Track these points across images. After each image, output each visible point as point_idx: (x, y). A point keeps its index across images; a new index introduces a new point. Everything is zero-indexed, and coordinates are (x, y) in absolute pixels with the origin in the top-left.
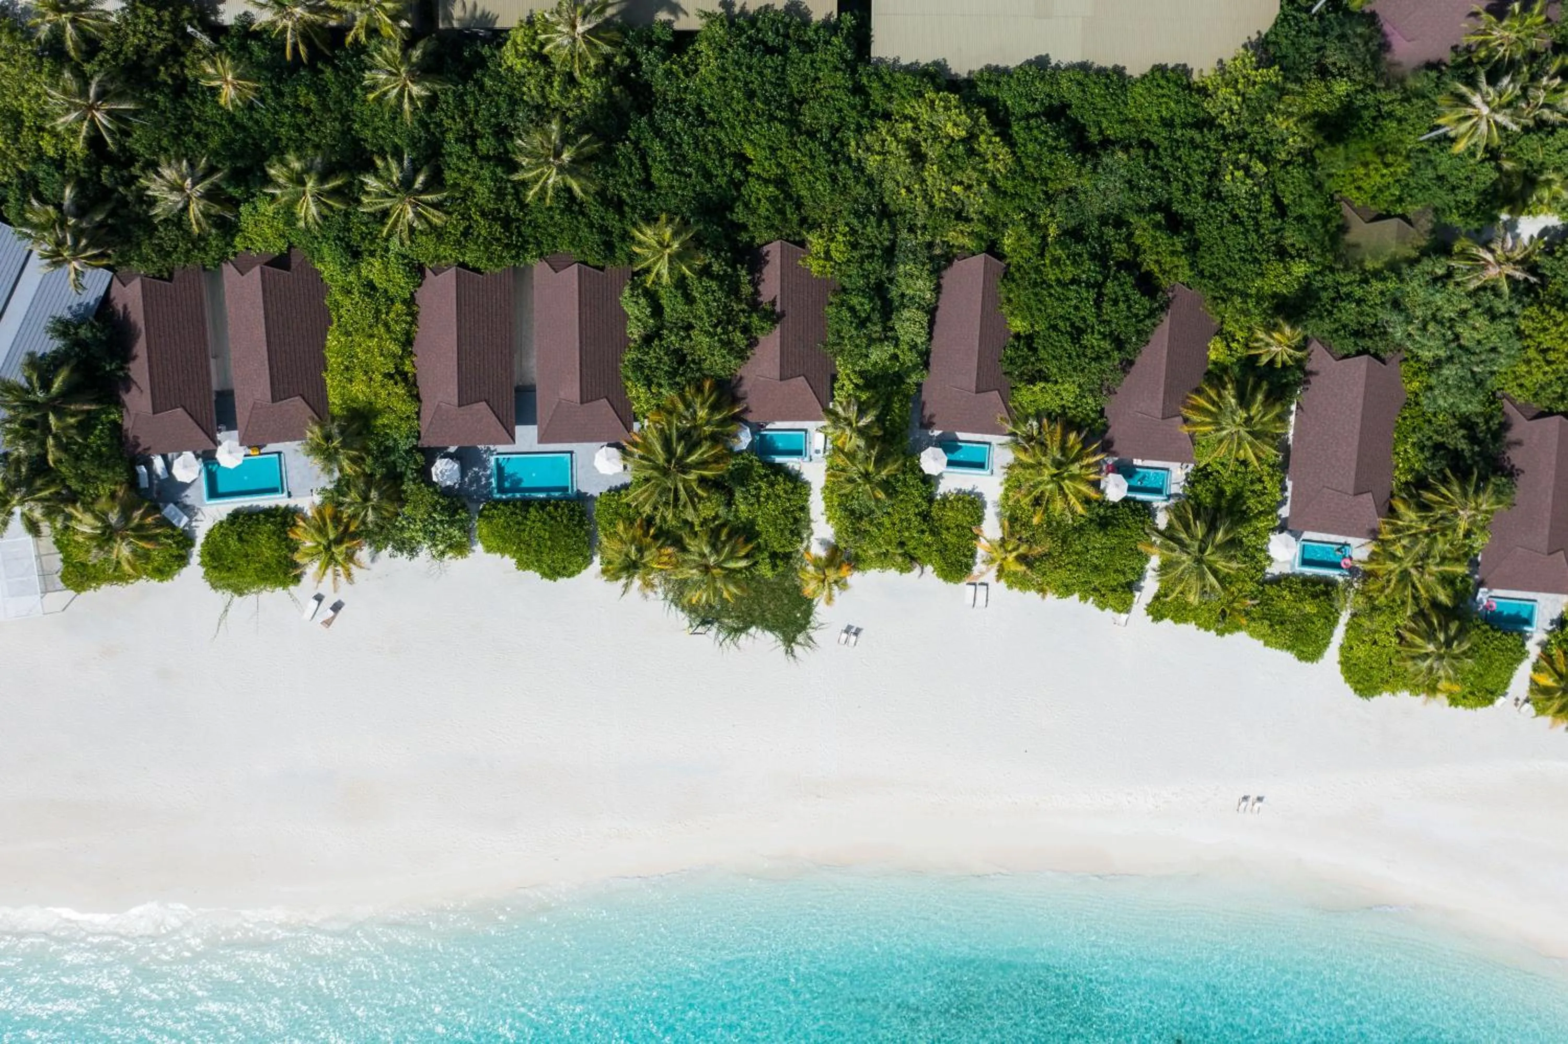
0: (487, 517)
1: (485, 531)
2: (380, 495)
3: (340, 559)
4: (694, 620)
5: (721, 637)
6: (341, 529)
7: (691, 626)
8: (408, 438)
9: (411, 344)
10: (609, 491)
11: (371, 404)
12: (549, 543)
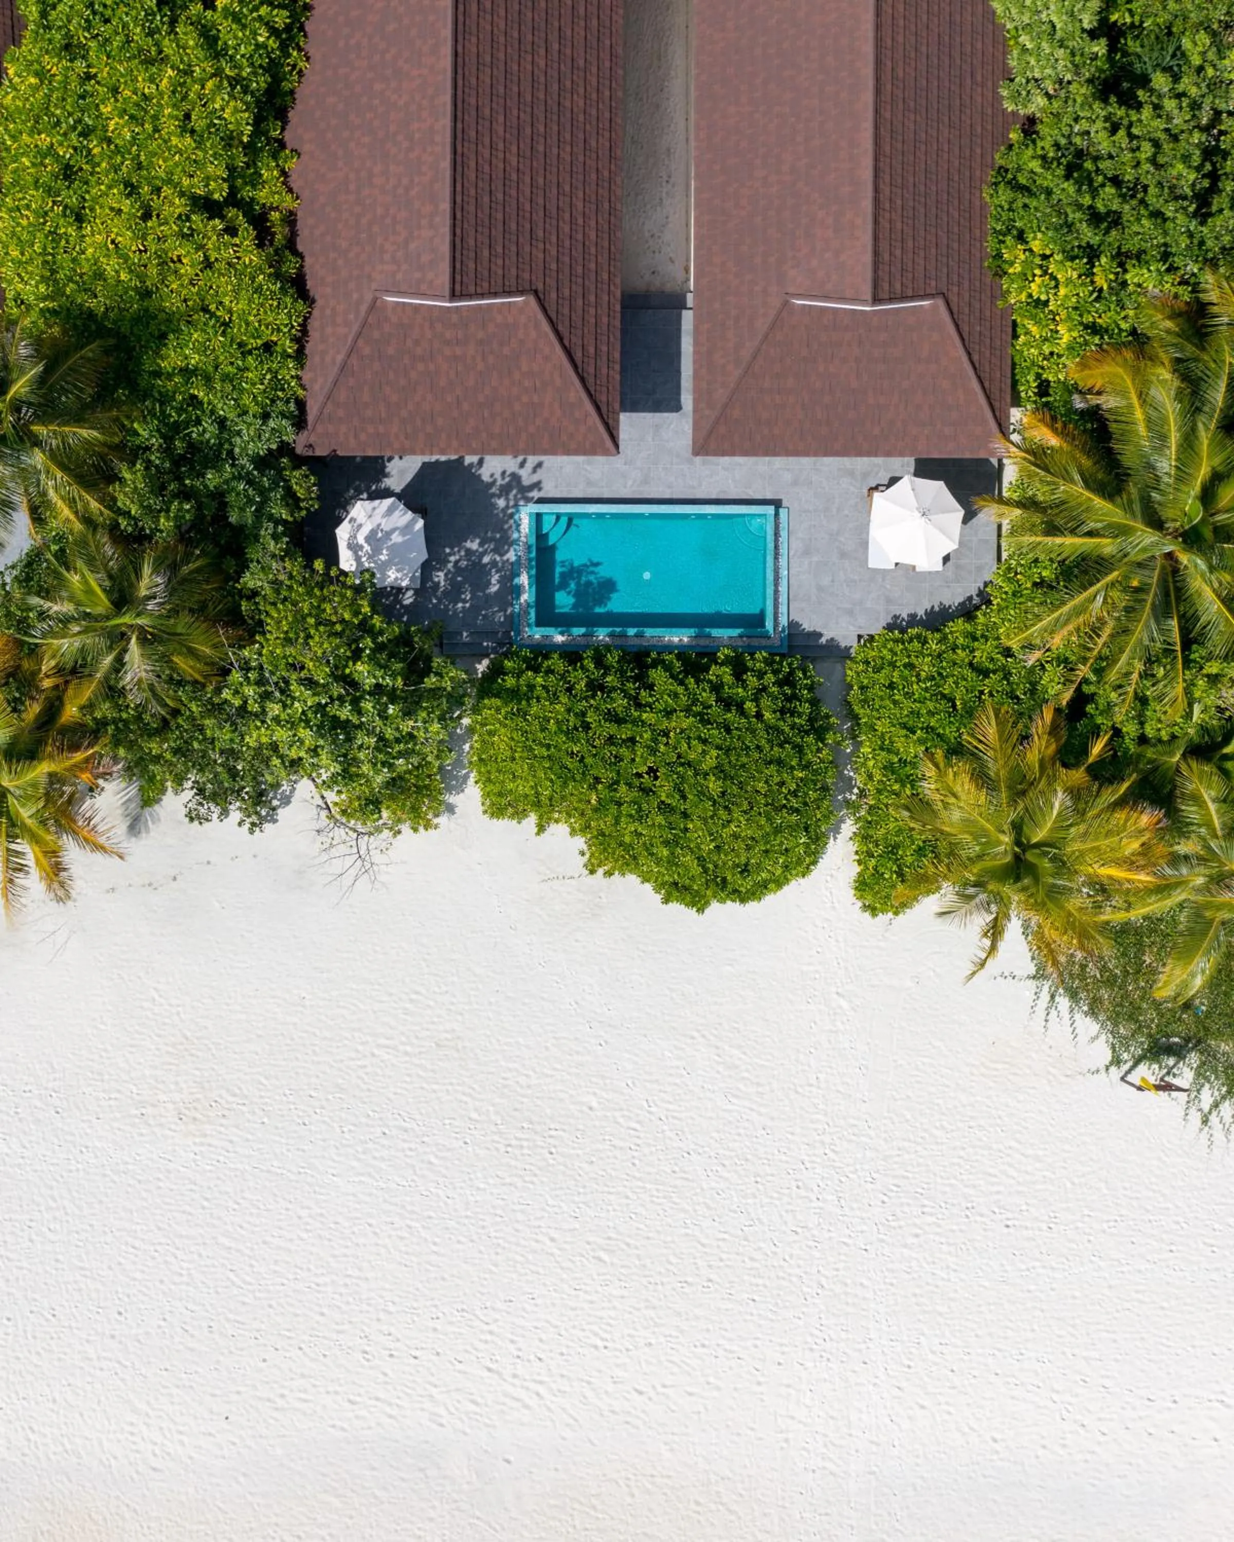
0: (514, 694)
1: (502, 741)
2: (171, 591)
3: (26, 813)
4: (1125, 1042)
5: (1207, 1097)
6: (33, 710)
7: (1116, 1061)
8: (266, 416)
9: (282, 115)
10: (890, 627)
11: (146, 294)
12: (714, 786)
